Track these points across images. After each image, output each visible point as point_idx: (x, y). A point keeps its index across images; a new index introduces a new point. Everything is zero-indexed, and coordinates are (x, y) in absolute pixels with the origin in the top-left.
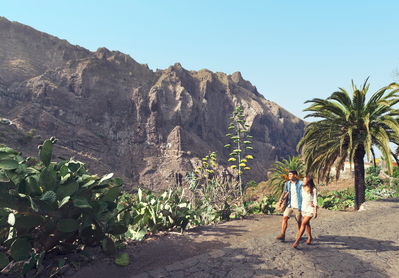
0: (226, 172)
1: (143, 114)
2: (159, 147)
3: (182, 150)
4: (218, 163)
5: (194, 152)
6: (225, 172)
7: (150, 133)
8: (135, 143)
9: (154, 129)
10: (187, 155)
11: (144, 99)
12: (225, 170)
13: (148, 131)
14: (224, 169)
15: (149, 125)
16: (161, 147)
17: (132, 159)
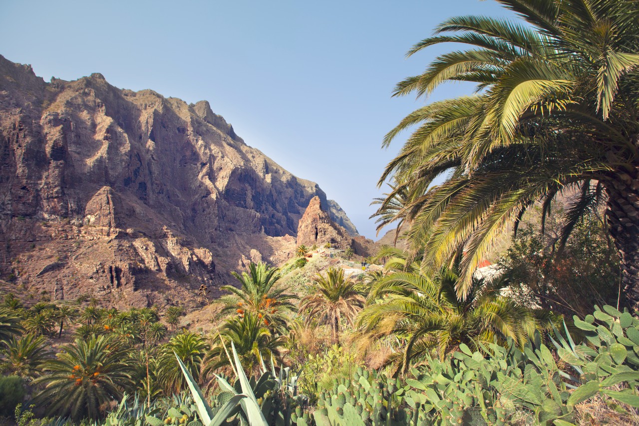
0: (194, 256)
1: (33, 163)
2: (69, 222)
3: (116, 227)
4: (180, 244)
5: (139, 229)
6: (192, 258)
7: (48, 199)
8: (13, 216)
9: (57, 192)
10: (127, 234)
11: (33, 136)
12: (191, 255)
13: (43, 195)
14: (189, 253)
15: (46, 184)
16: (72, 222)
17: (8, 247)
